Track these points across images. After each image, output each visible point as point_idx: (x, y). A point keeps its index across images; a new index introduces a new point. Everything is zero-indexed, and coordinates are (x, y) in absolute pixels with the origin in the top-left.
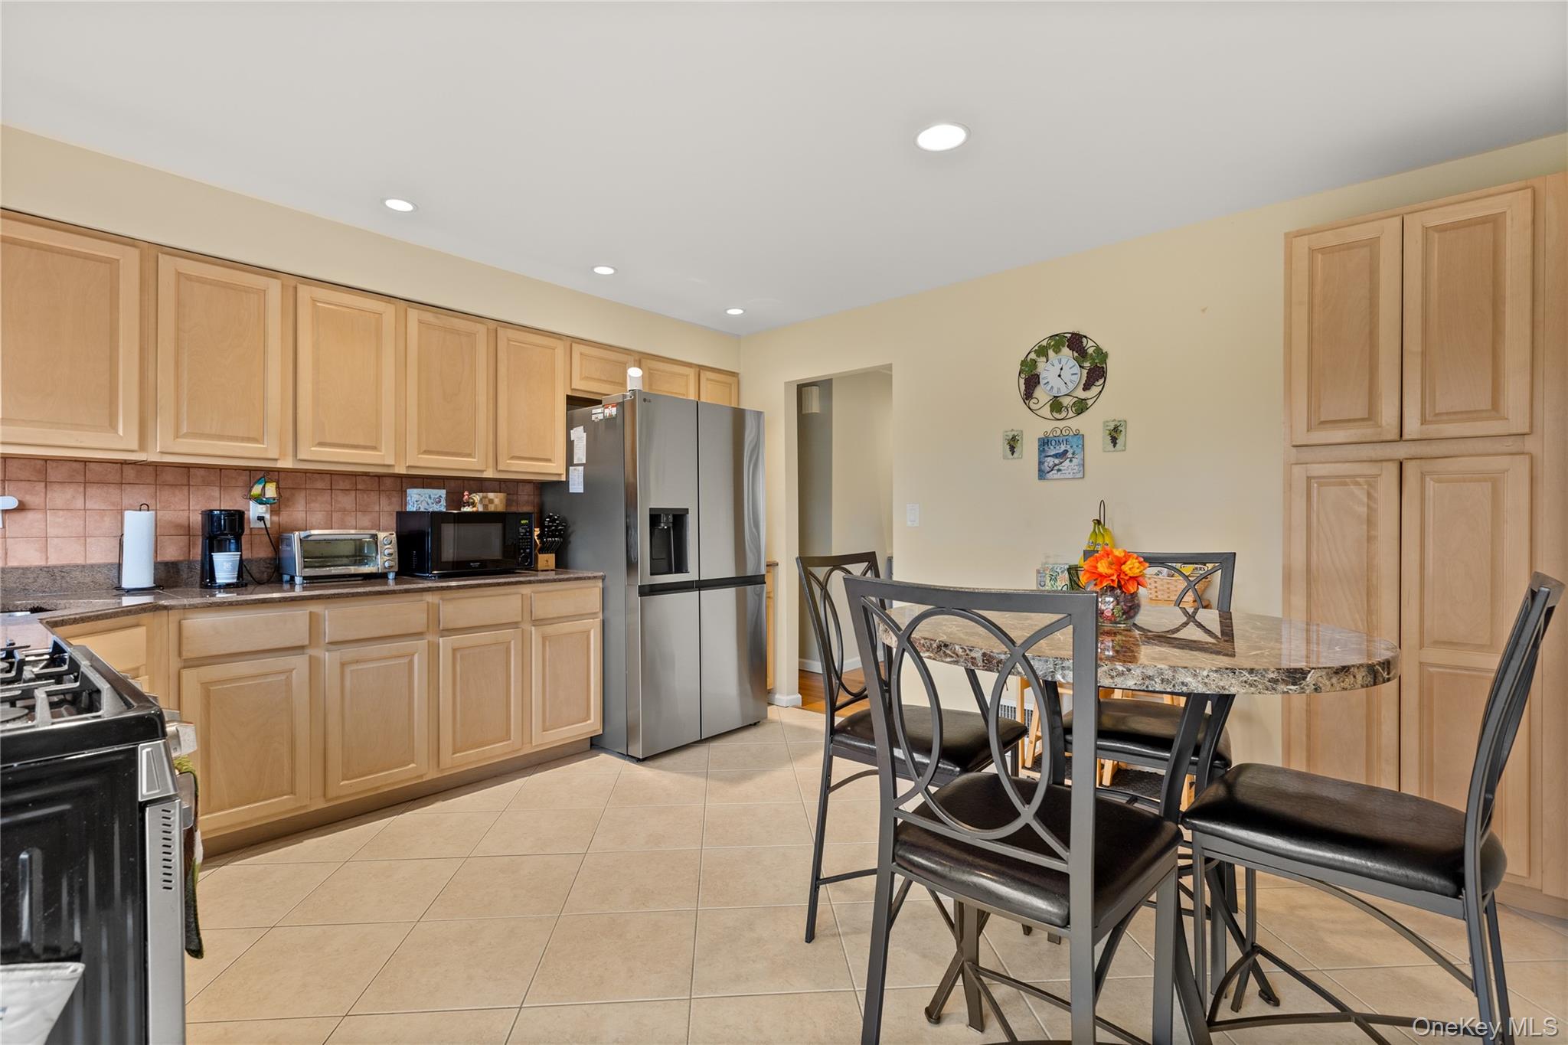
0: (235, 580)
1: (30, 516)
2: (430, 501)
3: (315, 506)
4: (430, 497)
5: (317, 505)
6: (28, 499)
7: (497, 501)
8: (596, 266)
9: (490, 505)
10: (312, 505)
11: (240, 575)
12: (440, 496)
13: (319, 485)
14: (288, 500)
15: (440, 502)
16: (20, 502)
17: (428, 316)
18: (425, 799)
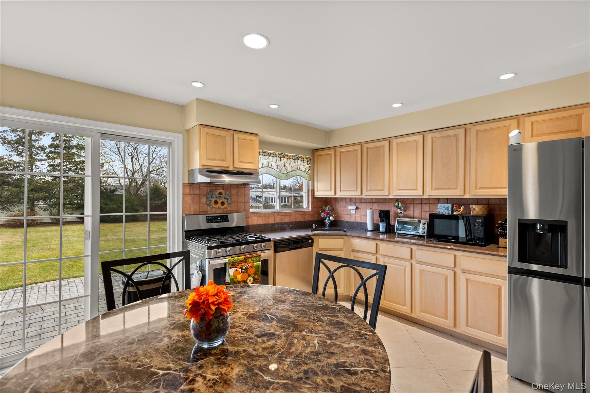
0: (385, 231)
1: (359, 210)
2: (444, 209)
3: (416, 209)
4: (444, 207)
5: (417, 209)
6: (359, 207)
7: (477, 209)
8: (500, 76)
9: (474, 211)
10: (415, 209)
11: (386, 230)
12: (449, 207)
13: (417, 202)
14: (408, 207)
15: (449, 209)
16: (357, 207)
17: (436, 135)
18: (425, 327)
